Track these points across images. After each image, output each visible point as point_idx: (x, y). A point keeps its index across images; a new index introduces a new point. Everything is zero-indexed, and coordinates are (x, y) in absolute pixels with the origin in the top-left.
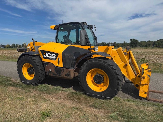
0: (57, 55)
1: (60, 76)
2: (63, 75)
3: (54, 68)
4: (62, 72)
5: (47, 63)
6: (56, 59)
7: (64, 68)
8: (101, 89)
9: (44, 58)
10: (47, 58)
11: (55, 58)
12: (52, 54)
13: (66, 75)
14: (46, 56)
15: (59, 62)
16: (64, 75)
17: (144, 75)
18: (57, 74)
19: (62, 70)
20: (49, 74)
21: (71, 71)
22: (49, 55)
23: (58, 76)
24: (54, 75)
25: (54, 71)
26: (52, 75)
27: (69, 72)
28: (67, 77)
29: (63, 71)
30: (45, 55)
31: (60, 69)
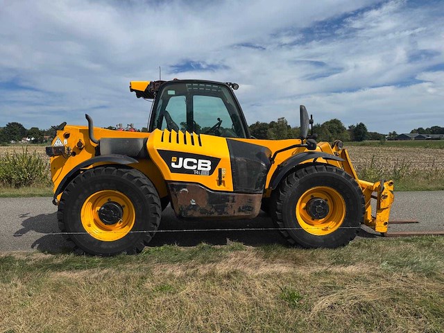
0: (215, 161)
1: (224, 215)
2: (233, 211)
3: (207, 194)
4: (229, 204)
5: (183, 184)
6: (211, 172)
7: (236, 192)
8: (326, 229)
9: (173, 170)
10: (182, 170)
11: (209, 168)
12: (200, 161)
13: (240, 210)
14: (179, 166)
15: (223, 179)
16: (236, 210)
17: (384, 191)
18: (213, 210)
19: (231, 198)
20: (189, 213)
21: (255, 197)
22: (190, 164)
23: (216, 214)
24: (204, 215)
25: (204, 204)
26: (197, 214)
27: (251, 200)
28: (243, 214)
29: (233, 201)
30: (177, 163)
31: (223, 196)
